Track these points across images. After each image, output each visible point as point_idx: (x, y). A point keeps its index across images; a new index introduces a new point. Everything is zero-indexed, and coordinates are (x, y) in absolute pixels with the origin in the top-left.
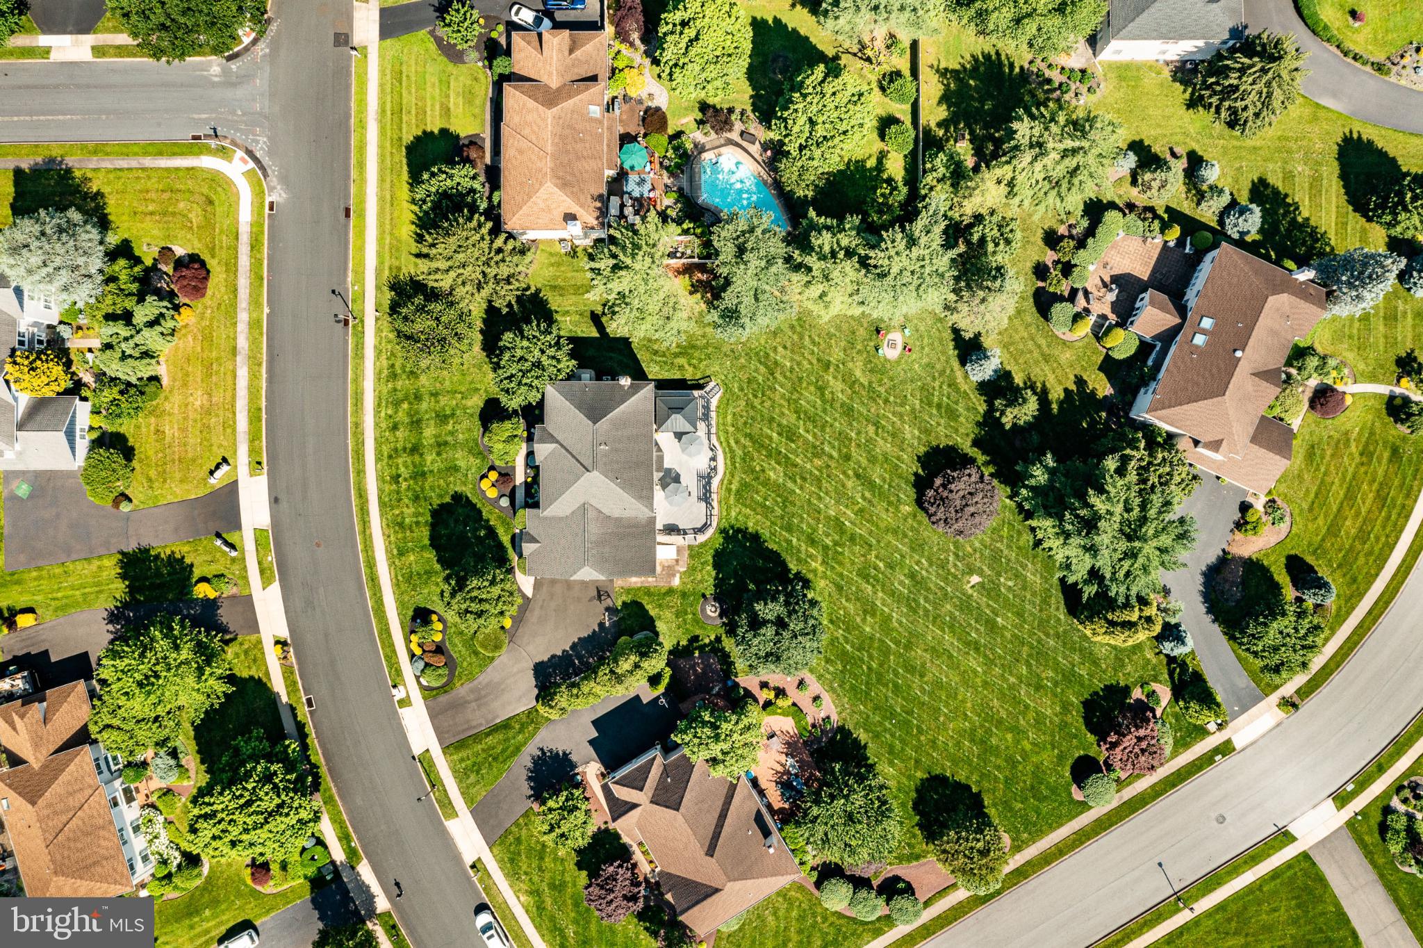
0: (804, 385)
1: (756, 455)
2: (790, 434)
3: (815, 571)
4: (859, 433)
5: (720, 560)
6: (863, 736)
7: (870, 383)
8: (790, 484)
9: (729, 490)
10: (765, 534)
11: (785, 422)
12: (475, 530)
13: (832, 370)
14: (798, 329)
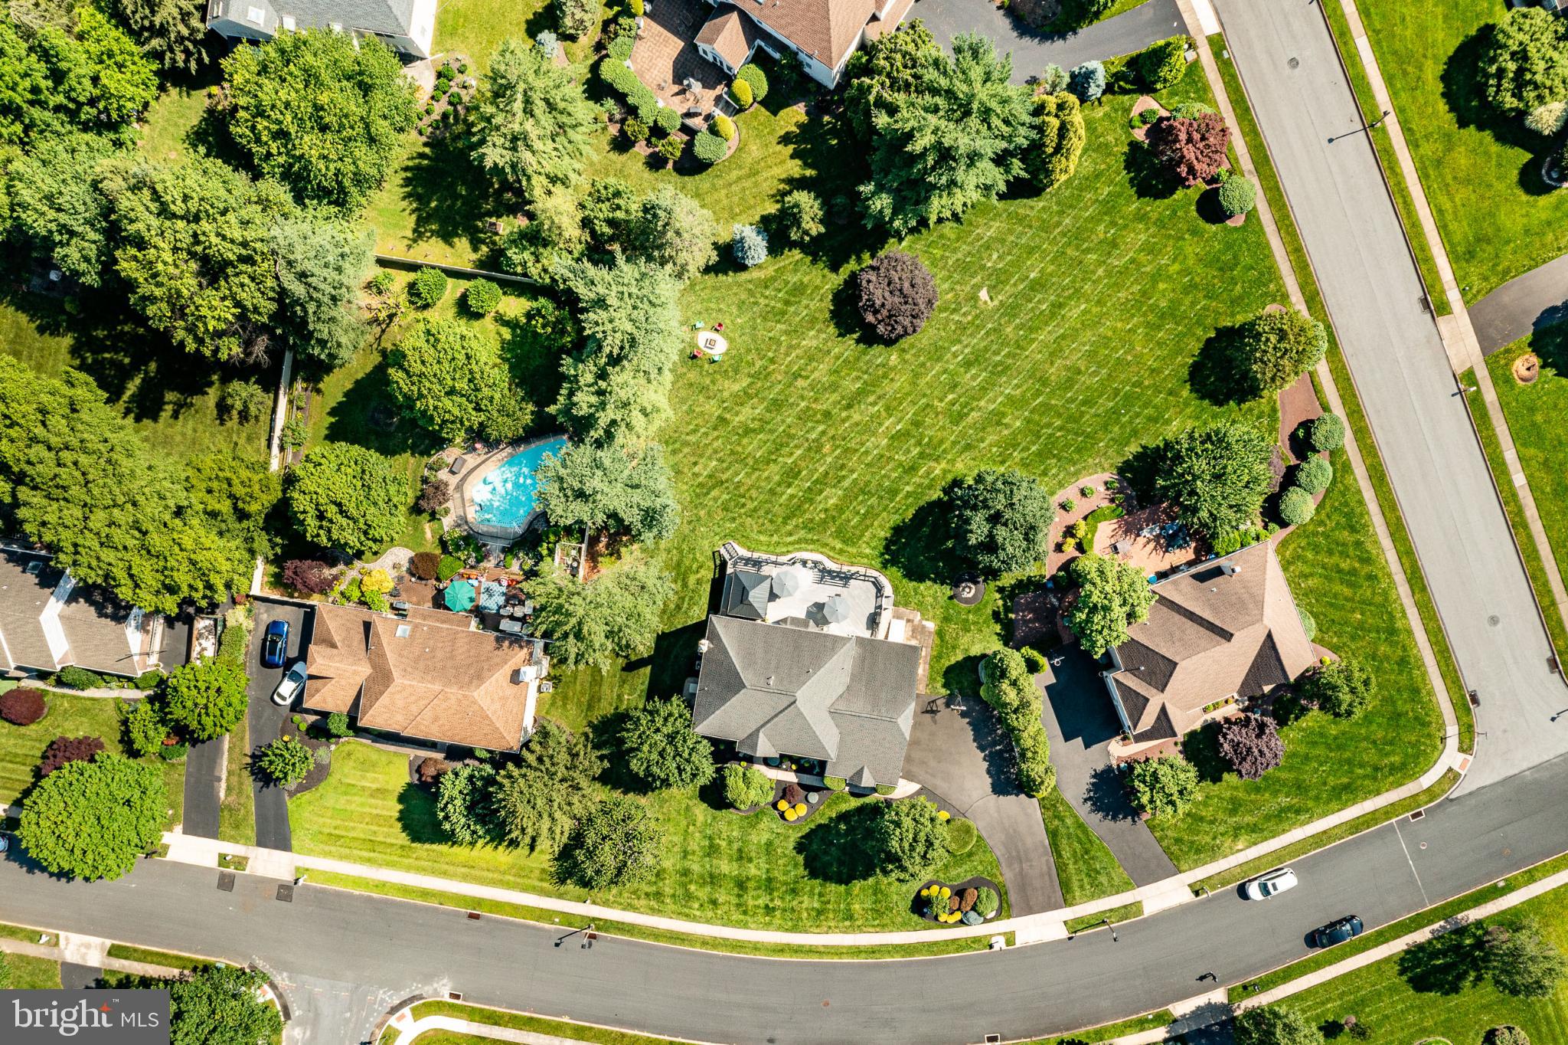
0: (740, 449)
1: (807, 516)
2: (791, 474)
3: (945, 472)
4: (803, 398)
5: (915, 574)
6: (1133, 448)
7: (749, 376)
8: (846, 483)
9: (841, 552)
10: (895, 519)
11: (777, 478)
12: (838, 834)
13: (728, 416)
14: (677, 445)
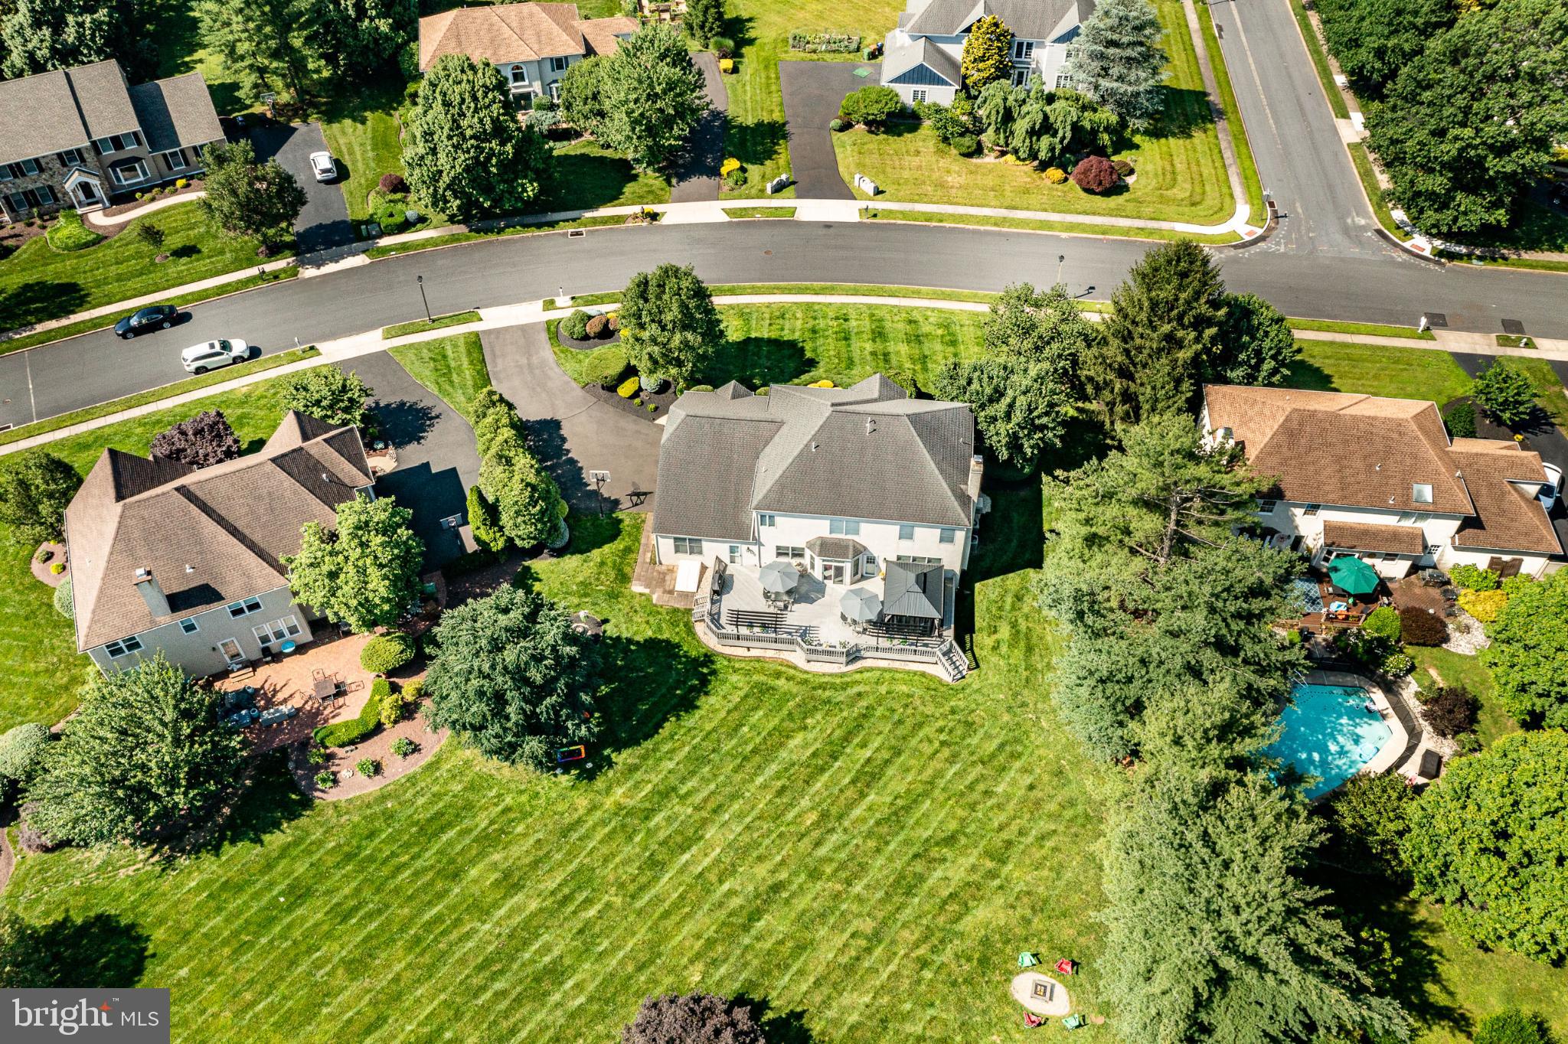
0: (960, 813)
1: (836, 720)
2: (869, 777)
3: (608, 790)
4: (859, 899)
5: (659, 650)
7: (961, 935)
8: (774, 767)
9: (778, 675)
10: (690, 720)
11: (890, 771)
13: (990, 864)
14: (1068, 814)
